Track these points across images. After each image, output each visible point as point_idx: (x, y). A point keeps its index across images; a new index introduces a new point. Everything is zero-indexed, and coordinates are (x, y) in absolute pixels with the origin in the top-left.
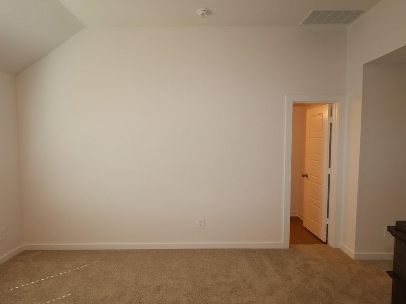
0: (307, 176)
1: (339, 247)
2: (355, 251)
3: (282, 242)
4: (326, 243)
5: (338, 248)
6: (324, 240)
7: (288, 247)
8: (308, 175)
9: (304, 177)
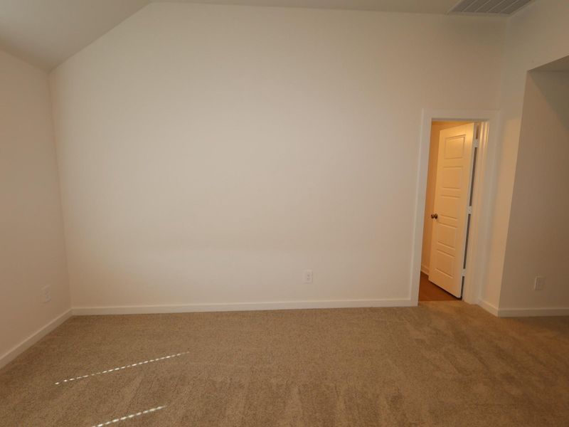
0: (436, 217)
1: (477, 303)
2: (499, 307)
3: (410, 299)
4: (461, 299)
5: (476, 305)
6: (458, 296)
7: (417, 305)
8: (439, 216)
9: (433, 218)
